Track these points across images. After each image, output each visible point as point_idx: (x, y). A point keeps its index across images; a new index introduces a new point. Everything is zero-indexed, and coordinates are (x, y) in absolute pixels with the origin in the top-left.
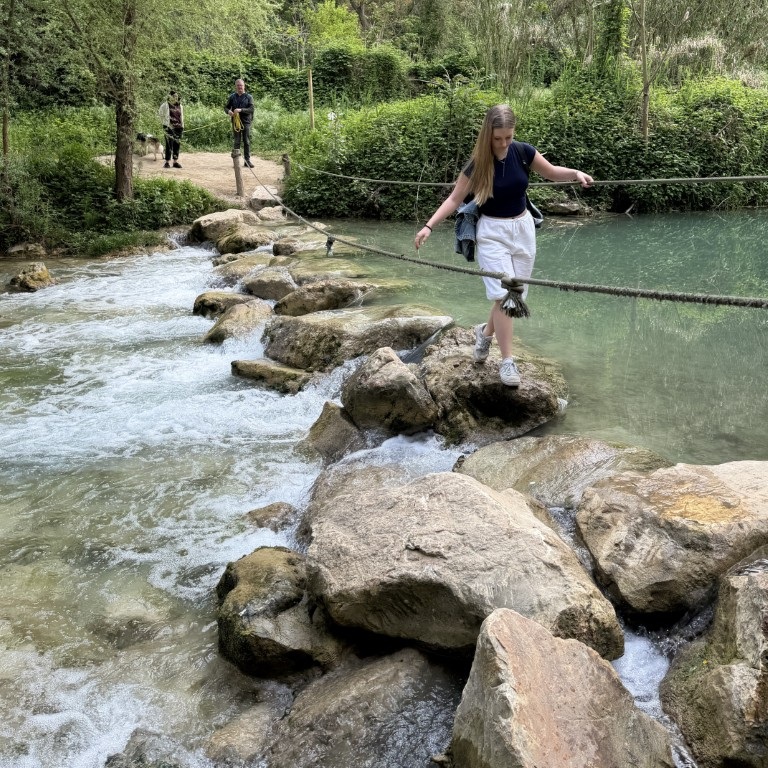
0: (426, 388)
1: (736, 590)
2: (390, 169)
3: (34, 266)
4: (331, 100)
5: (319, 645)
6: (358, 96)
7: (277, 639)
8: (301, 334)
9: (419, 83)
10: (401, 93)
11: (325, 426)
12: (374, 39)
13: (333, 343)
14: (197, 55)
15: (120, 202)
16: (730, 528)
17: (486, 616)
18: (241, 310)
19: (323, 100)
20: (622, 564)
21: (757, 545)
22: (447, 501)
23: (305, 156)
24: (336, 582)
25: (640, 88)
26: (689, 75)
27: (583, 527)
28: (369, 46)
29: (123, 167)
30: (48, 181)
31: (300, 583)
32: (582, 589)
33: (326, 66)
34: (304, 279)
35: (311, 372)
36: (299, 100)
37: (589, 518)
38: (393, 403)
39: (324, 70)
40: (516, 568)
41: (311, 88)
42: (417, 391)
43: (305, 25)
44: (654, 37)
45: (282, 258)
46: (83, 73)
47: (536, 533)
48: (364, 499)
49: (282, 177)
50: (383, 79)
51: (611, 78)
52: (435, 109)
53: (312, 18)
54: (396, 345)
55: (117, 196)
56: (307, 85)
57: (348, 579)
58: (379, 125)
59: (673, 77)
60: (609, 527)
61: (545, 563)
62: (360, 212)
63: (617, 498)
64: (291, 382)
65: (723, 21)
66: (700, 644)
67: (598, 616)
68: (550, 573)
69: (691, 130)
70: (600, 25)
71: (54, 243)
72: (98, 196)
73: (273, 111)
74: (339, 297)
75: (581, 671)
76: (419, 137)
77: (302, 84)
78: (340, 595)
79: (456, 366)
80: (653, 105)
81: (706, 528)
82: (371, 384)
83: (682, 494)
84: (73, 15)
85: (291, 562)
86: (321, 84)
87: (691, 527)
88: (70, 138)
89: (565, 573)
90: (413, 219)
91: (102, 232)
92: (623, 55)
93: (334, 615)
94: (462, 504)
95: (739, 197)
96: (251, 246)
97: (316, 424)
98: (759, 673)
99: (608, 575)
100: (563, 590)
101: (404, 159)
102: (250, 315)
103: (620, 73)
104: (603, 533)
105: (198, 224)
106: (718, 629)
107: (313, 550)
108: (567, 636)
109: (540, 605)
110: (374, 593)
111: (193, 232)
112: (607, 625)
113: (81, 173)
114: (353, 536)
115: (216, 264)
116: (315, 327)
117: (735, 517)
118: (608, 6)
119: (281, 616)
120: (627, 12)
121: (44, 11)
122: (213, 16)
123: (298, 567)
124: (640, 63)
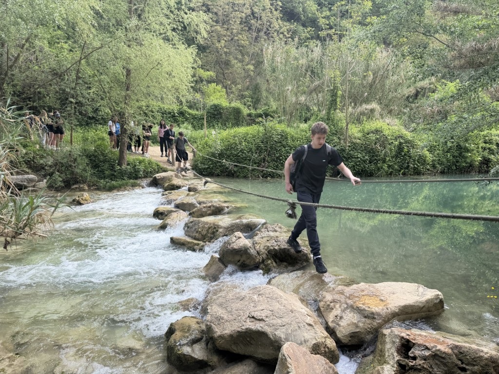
0: (255, 249)
1: (385, 335)
2: (239, 156)
3: (83, 194)
4: (214, 125)
5: (211, 358)
6: (225, 124)
7: (193, 355)
8: (201, 226)
9: (252, 120)
10: (244, 124)
11: (211, 266)
12: (232, 100)
13: (215, 230)
14: (155, 104)
15: (121, 167)
16: (383, 310)
17: (282, 346)
18: (174, 215)
19: (211, 125)
20: (338, 324)
21: (394, 317)
22: (266, 297)
23: (202, 149)
24: (218, 331)
25: (344, 125)
26: (365, 119)
27: (322, 309)
28: (230, 103)
29: (123, 152)
30: (90, 157)
31: (202, 332)
32: (322, 335)
33: (212, 111)
34: (202, 202)
35: (205, 242)
36: (200, 125)
37: (324, 305)
38: (241, 256)
39: (211, 113)
40: (294, 326)
41: (205, 120)
42: (252, 251)
43: (203, 93)
44: (351, 103)
45: (192, 193)
46: (106, 111)
47: (303, 311)
48: (230, 296)
49: (192, 158)
50: (236, 118)
51: (333, 121)
52: (259, 131)
53: (206, 90)
54: (242, 231)
55: (120, 164)
56: (203, 119)
57: (224, 329)
58: (235, 137)
59: (359, 121)
60: (333, 309)
61: (307, 324)
62: (225, 174)
63: (337, 297)
64: (196, 246)
65: (380, 97)
66: (371, 357)
67: (329, 345)
68: (309, 328)
69: (366, 144)
70: (329, 98)
71: (91, 184)
72: (111, 164)
73: (188, 129)
74: (217, 210)
75: (322, 368)
76: (251, 143)
77: (201, 119)
78: (220, 337)
79: (268, 241)
80: (350, 132)
81: (373, 309)
82: (232, 248)
83: (363, 295)
84: (103, 86)
85: (198, 323)
86: (209, 118)
87: (367, 309)
88: (99, 139)
89: (315, 327)
90: (248, 177)
91: (113, 180)
92: (338, 111)
93: (217, 345)
94: (272, 298)
95: (385, 172)
96: (178, 187)
97: (207, 265)
98: (395, 369)
99: (332, 329)
100: (314, 335)
101: (245, 152)
102: (179, 217)
103: (336, 118)
104: (330, 312)
105: (155, 177)
106: (378, 351)
107: (208, 317)
108: (316, 354)
109: (305, 341)
110: (235, 336)
111: (153, 181)
112: (332, 350)
113: (104, 154)
114: (225, 311)
115: (163, 195)
116: (207, 223)
117: (385, 305)
118: (332, 90)
119: (194, 346)
120: (340, 93)
121: (90, 84)
122: (164, 88)
123: (201, 325)
124: (345, 114)
